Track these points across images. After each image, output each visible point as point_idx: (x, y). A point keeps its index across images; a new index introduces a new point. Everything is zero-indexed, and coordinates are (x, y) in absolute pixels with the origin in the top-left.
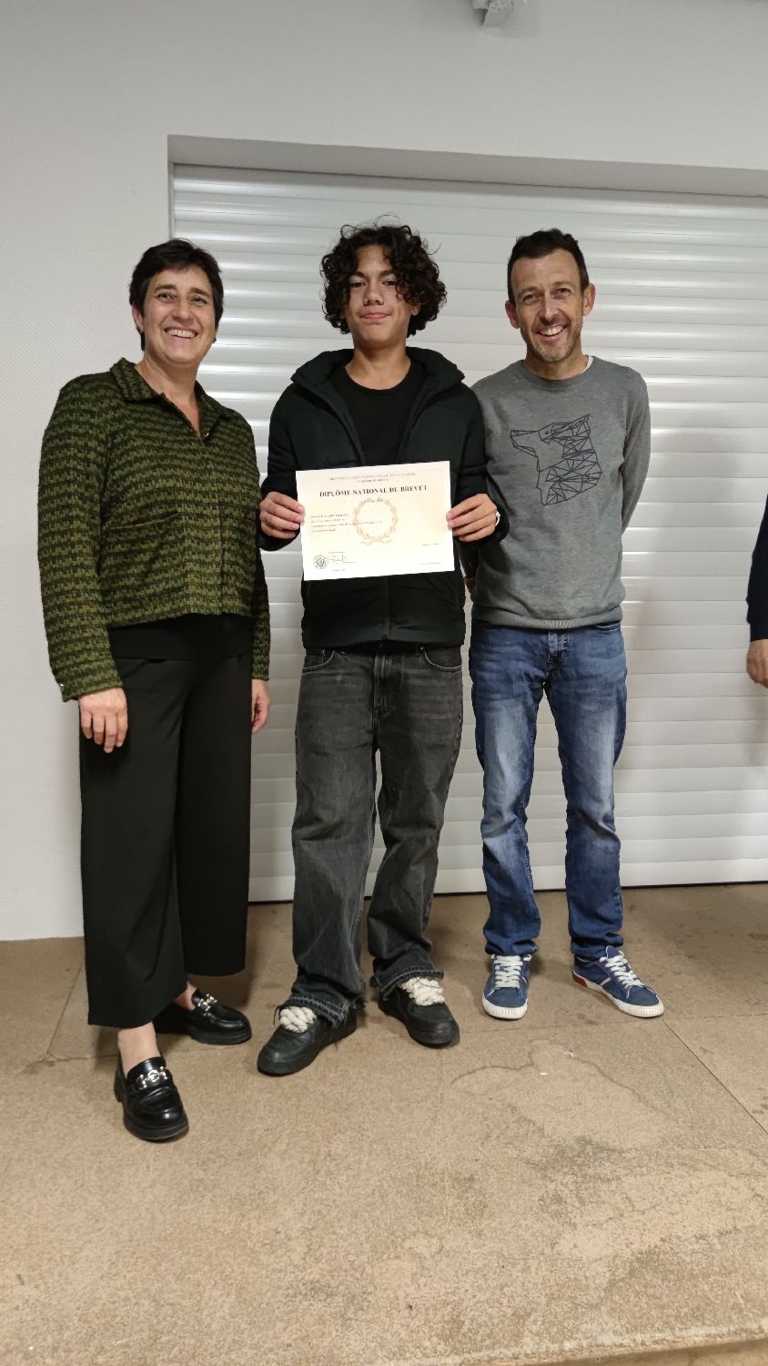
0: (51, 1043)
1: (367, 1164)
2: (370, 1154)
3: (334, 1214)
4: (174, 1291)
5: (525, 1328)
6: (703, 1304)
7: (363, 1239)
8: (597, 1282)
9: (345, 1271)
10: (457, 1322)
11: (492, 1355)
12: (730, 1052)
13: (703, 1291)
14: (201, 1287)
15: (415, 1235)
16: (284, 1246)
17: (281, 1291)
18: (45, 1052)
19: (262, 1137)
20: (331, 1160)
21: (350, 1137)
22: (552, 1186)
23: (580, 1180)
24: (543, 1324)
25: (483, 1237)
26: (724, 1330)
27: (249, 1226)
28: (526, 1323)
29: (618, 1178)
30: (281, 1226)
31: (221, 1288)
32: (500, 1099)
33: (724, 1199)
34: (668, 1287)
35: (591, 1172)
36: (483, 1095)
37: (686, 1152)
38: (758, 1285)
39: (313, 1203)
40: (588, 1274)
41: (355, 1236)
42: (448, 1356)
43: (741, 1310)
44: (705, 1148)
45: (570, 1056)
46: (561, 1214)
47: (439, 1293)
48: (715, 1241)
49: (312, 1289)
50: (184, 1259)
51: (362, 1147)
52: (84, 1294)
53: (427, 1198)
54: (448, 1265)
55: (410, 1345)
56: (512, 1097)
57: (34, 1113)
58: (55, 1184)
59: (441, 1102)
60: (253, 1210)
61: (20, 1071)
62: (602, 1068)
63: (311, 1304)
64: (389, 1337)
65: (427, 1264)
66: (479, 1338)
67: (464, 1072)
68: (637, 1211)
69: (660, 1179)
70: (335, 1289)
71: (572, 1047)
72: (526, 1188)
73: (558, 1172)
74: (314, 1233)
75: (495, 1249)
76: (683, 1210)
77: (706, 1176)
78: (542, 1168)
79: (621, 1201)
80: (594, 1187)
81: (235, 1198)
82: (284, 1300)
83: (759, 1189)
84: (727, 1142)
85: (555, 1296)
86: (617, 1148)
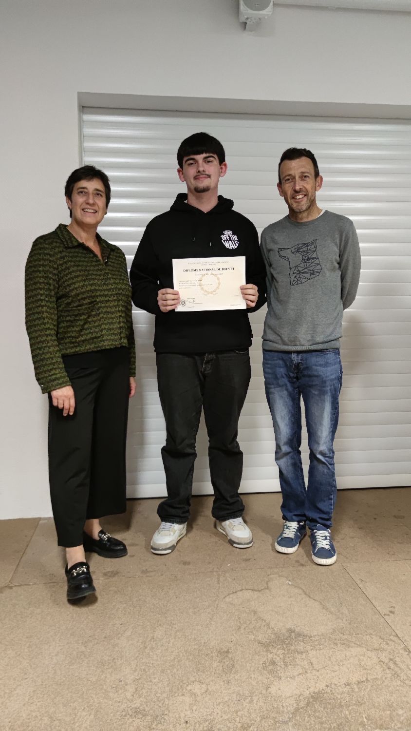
0: (12, 577)
1: (173, 643)
2: (175, 638)
3: (151, 671)
4: (61, 712)
7: (165, 684)
8: (289, 709)
9: (154, 702)
12: (376, 582)
13: (345, 714)
14: (76, 710)
15: (194, 682)
16: (123, 688)
17: (118, 713)
18: (9, 581)
19: (118, 628)
20: (154, 641)
21: (166, 628)
22: (270, 656)
23: (286, 652)
25: (230, 684)
27: (106, 677)
29: (307, 651)
30: (123, 678)
31: (86, 711)
32: (248, 607)
33: (363, 663)
34: (326, 711)
35: (293, 648)
36: (239, 605)
37: (345, 637)
38: (375, 711)
39: (141, 665)
40: (284, 705)
41: (161, 683)
43: (365, 725)
44: (356, 635)
45: (289, 584)
47: (203, 714)
48: (355, 686)
49: (135, 712)
50: (69, 695)
51: (171, 634)
52: (14, 714)
53: (203, 662)
54: (210, 699)
56: (255, 606)
58: (5, 654)
59: (217, 609)
60: (109, 668)
62: (305, 590)
63: (133, 721)
65: (198, 699)
67: (231, 592)
68: (315, 670)
69: (329, 652)
70: (147, 712)
71: (290, 579)
72: (257, 657)
73: (275, 647)
74: (140, 681)
75: (236, 691)
76: (340, 669)
77: (355, 651)
78: (266, 646)
79: (307, 664)
80: (293, 656)
81: (100, 662)
82: (120, 718)
83: (383, 658)
84: (368, 631)
85: (265, 717)
86: (308, 635)
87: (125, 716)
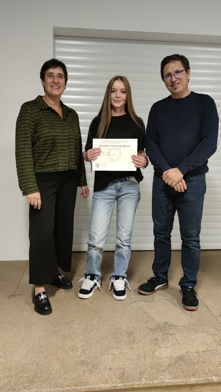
0: (16, 290)
1: (102, 327)
2: (103, 325)
3: (91, 341)
4: (43, 362)
5: (143, 376)
6: (196, 372)
7: (99, 349)
8: (165, 364)
9: (93, 358)
10: (123, 374)
11: (133, 384)
12: (212, 299)
13: (196, 368)
14: (51, 361)
15: (114, 348)
16: (76, 350)
17: (73, 363)
18: (14, 292)
19: (73, 319)
20: (92, 326)
21: (98, 320)
22: (155, 336)
23: (163, 334)
24: (148, 375)
25: (133, 350)
26: (201, 379)
27: (66, 344)
28: (143, 375)
29: (175, 334)
30: (75, 344)
31: (56, 361)
32: (142, 310)
33: (205, 341)
34: (186, 366)
35: (167, 332)
36: (138, 309)
38: (213, 367)
39: (85, 338)
40: (163, 361)
41: (96, 348)
42: (120, 383)
43: (207, 374)
44: (201, 326)
45: (164, 299)
46: (157, 344)
47: (119, 365)
48: (201, 353)
49: (83, 362)
50: (47, 352)
51: (101, 323)
52: (18, 361)
53: (118, 338)
54: (122, 357)
55: (109, 380)
56: (146, 310)
57: (9, 310)
58: (13, 330)
59: (125, 310)
60: (68, 339)
61: (6, 297)
62: (173, 302)
63: (82, 367)
64: (103, 377)
65: (116, 357)
66: (129, 379)
67: (133, 302)
68: (179, 344)
69: (187, 335)
70: (89, 363)
71: (165, 296)
72: (147, 336)
73: (157, 332)
74: (85, 346)
75: (136, 353)
76: (193, 344)
77: (201, 335)
78: (153, 330)
79: (175, 341)
80: (167, 336)
81: (63, 336)
82: (74, 365)
83: (216, 339)
84: (208, 325)
85: (153, 368)
86: (176, 325)
87: (77, 364)
